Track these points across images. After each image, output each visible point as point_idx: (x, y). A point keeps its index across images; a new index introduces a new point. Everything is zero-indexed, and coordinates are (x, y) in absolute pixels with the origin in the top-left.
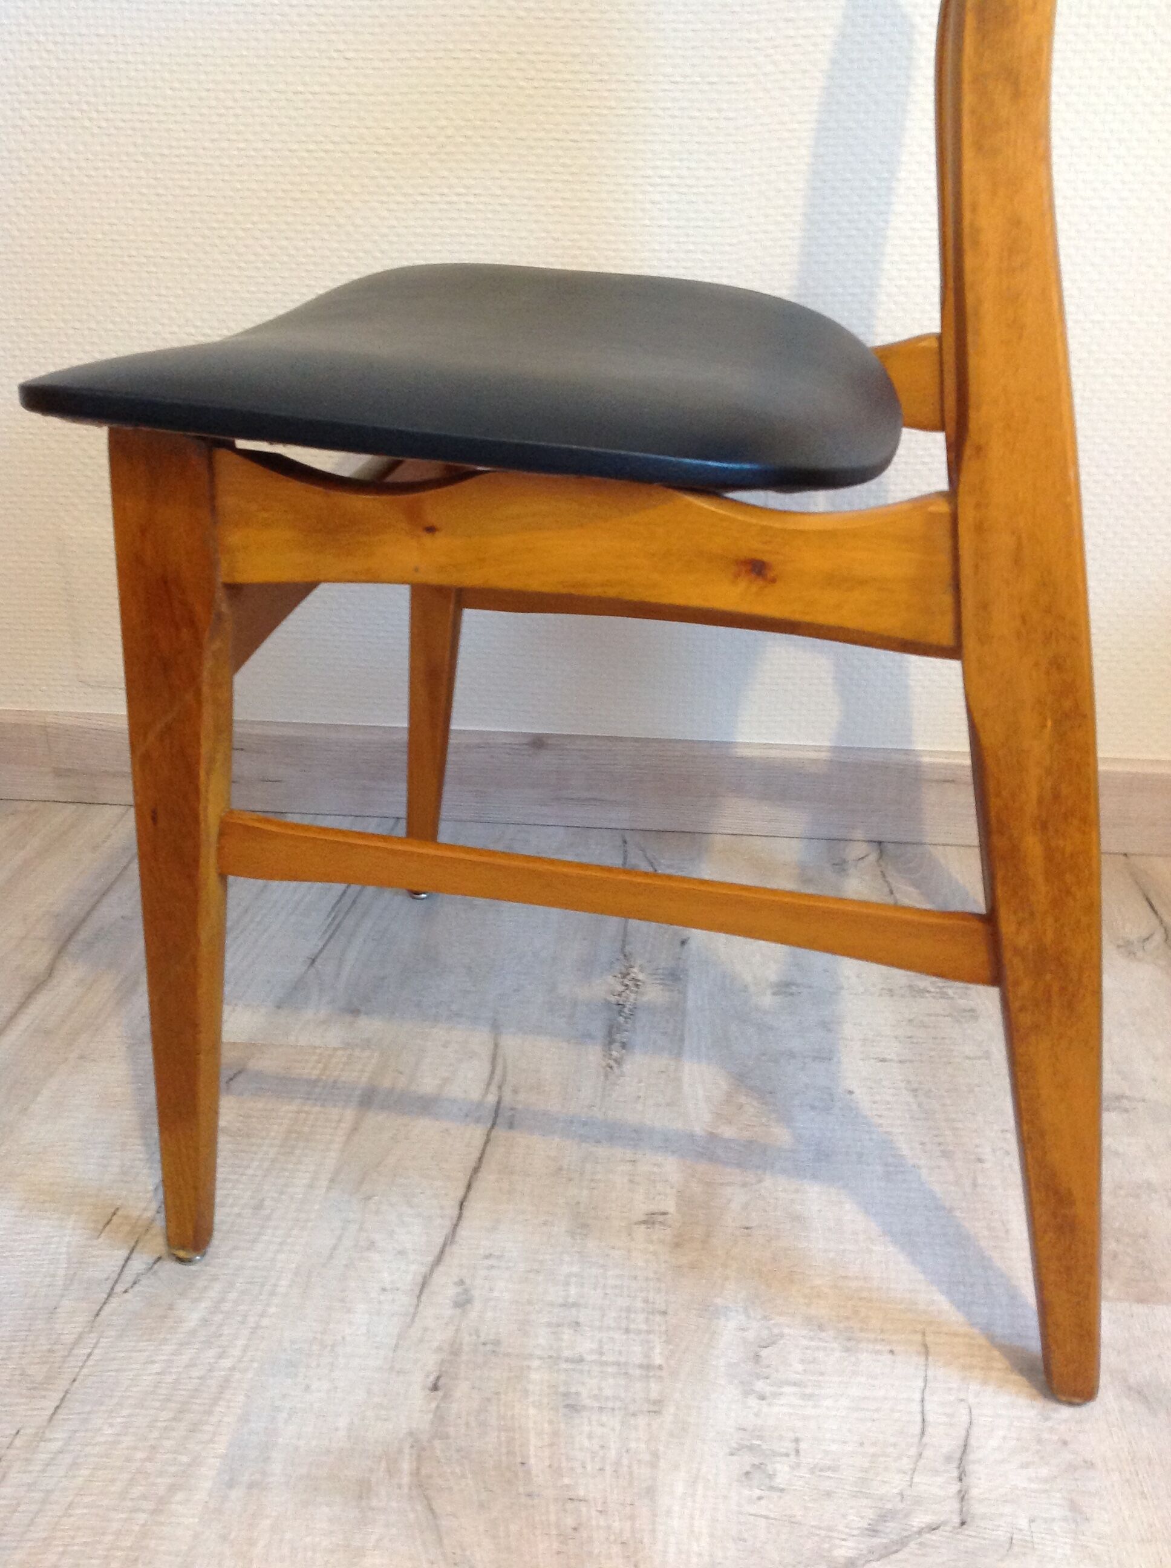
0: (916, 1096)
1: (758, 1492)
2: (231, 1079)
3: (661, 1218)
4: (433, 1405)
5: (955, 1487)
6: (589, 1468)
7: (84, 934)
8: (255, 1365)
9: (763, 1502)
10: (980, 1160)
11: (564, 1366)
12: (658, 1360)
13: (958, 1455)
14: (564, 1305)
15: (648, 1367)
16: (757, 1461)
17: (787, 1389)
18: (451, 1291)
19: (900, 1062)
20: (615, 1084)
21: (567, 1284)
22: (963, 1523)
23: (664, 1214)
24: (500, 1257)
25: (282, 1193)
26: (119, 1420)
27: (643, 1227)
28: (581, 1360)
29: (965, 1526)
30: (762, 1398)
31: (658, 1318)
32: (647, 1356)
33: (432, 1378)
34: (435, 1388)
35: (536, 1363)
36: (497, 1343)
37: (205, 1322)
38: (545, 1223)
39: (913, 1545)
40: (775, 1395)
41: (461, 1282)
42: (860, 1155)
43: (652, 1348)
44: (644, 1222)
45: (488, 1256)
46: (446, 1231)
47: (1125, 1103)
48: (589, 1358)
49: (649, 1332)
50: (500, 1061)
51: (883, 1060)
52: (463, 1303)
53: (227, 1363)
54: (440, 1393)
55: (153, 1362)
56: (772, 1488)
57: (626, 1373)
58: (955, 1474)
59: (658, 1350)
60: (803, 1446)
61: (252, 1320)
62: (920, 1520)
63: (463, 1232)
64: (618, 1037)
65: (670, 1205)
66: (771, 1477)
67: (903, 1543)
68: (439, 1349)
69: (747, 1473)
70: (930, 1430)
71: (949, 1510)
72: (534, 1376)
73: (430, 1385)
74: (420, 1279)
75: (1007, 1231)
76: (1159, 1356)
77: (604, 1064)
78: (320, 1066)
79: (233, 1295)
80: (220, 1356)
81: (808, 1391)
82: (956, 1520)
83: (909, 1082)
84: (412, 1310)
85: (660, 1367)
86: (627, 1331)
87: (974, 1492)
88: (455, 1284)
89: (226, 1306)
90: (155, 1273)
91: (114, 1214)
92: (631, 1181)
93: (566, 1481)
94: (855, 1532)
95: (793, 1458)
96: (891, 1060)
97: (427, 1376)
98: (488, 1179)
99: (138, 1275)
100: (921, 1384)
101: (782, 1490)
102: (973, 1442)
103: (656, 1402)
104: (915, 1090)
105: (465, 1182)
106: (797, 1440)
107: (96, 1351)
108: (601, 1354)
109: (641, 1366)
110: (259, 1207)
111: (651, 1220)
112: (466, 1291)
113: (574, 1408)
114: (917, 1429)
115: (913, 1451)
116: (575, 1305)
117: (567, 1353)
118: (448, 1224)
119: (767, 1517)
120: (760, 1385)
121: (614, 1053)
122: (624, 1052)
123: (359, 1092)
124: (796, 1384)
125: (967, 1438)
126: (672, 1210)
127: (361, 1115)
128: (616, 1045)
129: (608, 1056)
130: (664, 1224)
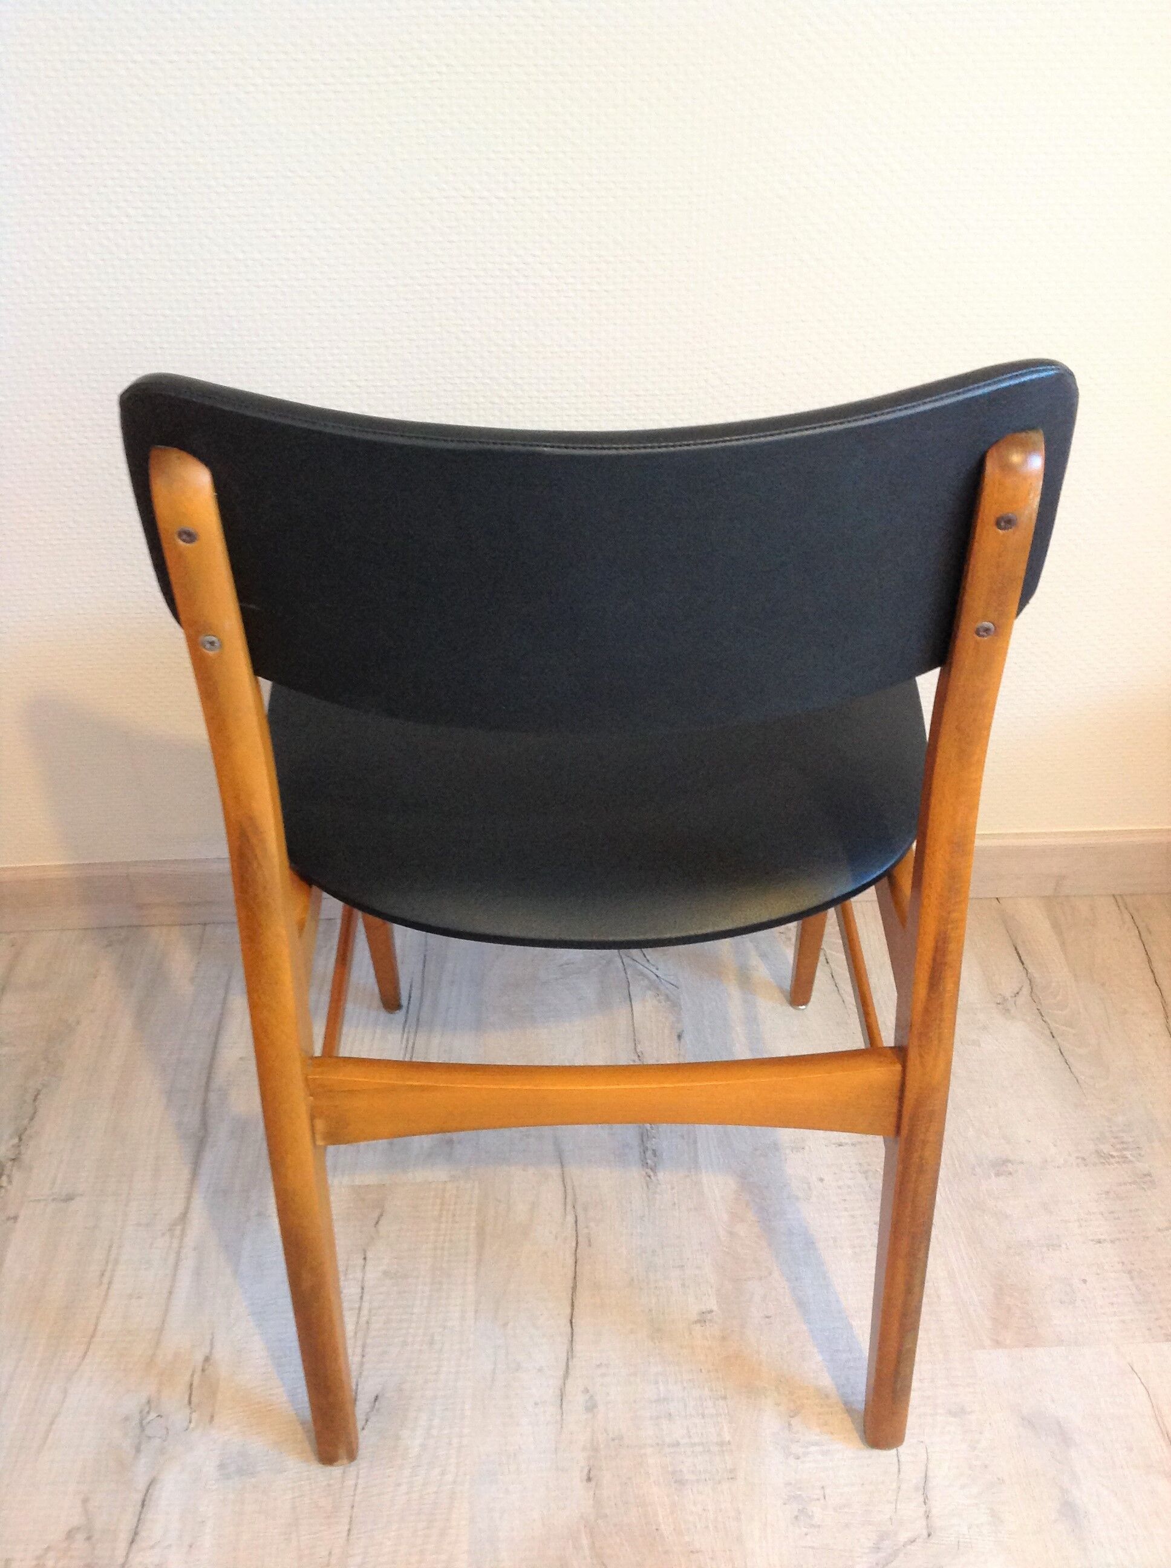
0: (867, 1178)
1: (805, 1530)
2: (377, 1223)
3: (709, 1316)
4: (592, 1493)
5: (923, 1509)
6: (698, 1527)
7: (217, 1083)
8: (468, 1477)
9: (808, 1537)
11: (668, 1450)
12: (727, 1438)
13: (922, 1485)
14: (658, 1401)
15: (721, 1444)
16: (801, 1507)
17: (813, 1449)
18: (581, 1399)
19: (853, 1144)
20: (655, 1193)
21: (657, 1383)
22: (930, 1535)
23: (711, 1311)
24: (607, 1366)
25: (445, 1328)
26: (393, 1534)
27: (699, 1325)
28: (678, 1444)
29: (931, 1537)
30: (797, 1458)
31: (721, 1403)
32: (719, 1435)
33: (586, 1471)
34: (589, 1479)
35: (649, 1451)
36: (621, 1438)
37: (424, 1447)
38: (632, 1332)
39: (901, 1555)
40: (806, 1454)
41: (586, 1391)
42: (835, 1240)
43: (722, 1428)
44: (696, 1322)
45: (599, 1366)
46: (565, 1347)
47: (1010, 1167)
48: (682, 1441)
49: (717, 1415)
50: (568, 1180)
51: (840, 1145)
52: (591, 1407)
53: (449, 1478)
54: (593, 1483)
55: (399, 1485)
56: (812, 1526)
57: (708, 1451)
58: (922, 1499)
59: (726, 1429)
60: (828, 1491)
61: (455, 1441)
62: (904, 1536)
63: (578, 1347)
64: (649, 1145)
65: (712, 1304)
66: (811, 1517)
67: (895, 1554)
68: (584, 1449)
69: (796, 1517)
70: (903, 1468)
71: (920, 1527)
72: (651, 1461)
73: (586, 1478)
74: (558, 1392)
75: (939, 1297)
76: (1041, 1391)
77: (644, 1173)
78: (438, 1201)
79: (436, 1422)
80: (443, 1473)
81: (825, 1448)
82: (925, 1533)
84: (559, 1417)
85: (729, 1443)
86: (703, 1416)
87: (934, 1511)
88: (583, 1392)
89: (434, 1432)
90: (378, 1410)
92: (683, 1285)
93: (687, 1538)
94: (867, 1551)
95: (822, 1501)
96: (846, 1144)
97: (582, 1471)
98: (584, 1298)
99: (367, 1414)
101: (819, 1526)
102: (930, 1474)
103: (732, 1471)
104: (866, 1172)
105: (568, 1303)
106: (823, 1488)
107: (360, 1481)
108: (690, 1437)
109: (717, 1443)
110: (431, 1343)
111: (703, 1319)
112: (591, 1397)
113: (681, 1483)
115: (894, 1486)
116: (665, 1399)
117: (668, 1440)
118: (566, 1340)
119: (813, 1548)
120: (795, 1448)
121: (649, 1161)
122: (656, 1159)
123: (473, 1224)
124: (817, 1444)
125: (926, 1471)
126: (715, 1308)
127: (481, 1246)
128: (649, 1153)
129: (645, 1165)
130: (710, 1321)
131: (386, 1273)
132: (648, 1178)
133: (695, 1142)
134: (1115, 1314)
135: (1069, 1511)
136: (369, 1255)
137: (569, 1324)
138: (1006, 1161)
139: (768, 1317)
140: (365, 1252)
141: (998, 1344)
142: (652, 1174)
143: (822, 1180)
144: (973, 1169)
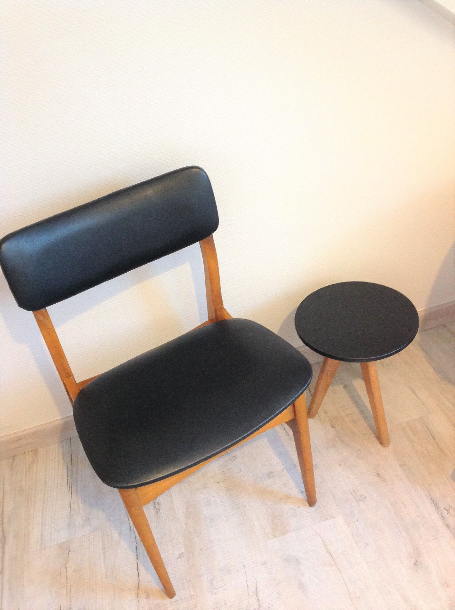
0: (228, 491)
2: (68, 554)
3: (182, 555)
5: (256, 599)
7: (6, 520)
10: (245, 506)
11: (174, 604)
12: (193, 594)
13: (255, 591)
15: (191, 596)
17: (220, 589)
18: (144, 595)
19: (222, 481)
20: (160, 517)
22: (259, 607)
28: (177, 601)
29: (260, 607)
30: (216, 594)
31: (189, 583)
35: (168, 606)
36: (159, 604)
40: (218, 592)
43: (190, 591)
44: (179, 557)
46: (137, 579)
47: (272, 474)
48: (178, 599)
49: (188, 587)
51: (219, 482)
52: (148, 597)
57: (187, 600)
58: (256, 596)
59: (192, 591)
70: (249, 588)
71: (256, 605)
72: (169, 609)
76: (289, 549)
78: (88, 541)
81: (224, 588)
82: (258, 607)
83: (225, 487)
84: (138, 603)
85: (194, 595)
86: (184, 589)
87: (260, 598)
88: (144, 592)
91: (61, 606)
92: (173, 547)
95: (225, 606)
98: (141, 561)
100: (245, 576)
102: (258, 586)
103: (195, 605)
105: (136, 564)
106: (225, 601)
108: (181, 597)
111: (181, 556)
114: (246, 588)
115: (247, 594)
118: (137, 576)
120: (215, 591)
121: (157, 507)
122: (159, 505)
123: (101, 546)
124: (221, 587)
125: (256, 586)
126: (184, 551)
127: (104, 553)
128: (156, 504)
129: (155, 508)
130: (183, 556)
131: (74, 571)
132: (157, 513)
133: (171, 495)
134: (310, 516)
135: (302, 586)
136: (67, 566)
137: (137, 571)
138: (271, 473)
139: (201, 549)
140: (66, 566)
141: (275, 537)
142: (158, 511)
143: (214, 497)
144: (261, 478)
